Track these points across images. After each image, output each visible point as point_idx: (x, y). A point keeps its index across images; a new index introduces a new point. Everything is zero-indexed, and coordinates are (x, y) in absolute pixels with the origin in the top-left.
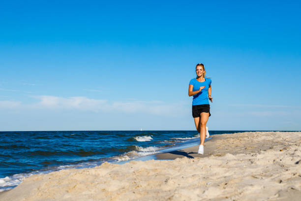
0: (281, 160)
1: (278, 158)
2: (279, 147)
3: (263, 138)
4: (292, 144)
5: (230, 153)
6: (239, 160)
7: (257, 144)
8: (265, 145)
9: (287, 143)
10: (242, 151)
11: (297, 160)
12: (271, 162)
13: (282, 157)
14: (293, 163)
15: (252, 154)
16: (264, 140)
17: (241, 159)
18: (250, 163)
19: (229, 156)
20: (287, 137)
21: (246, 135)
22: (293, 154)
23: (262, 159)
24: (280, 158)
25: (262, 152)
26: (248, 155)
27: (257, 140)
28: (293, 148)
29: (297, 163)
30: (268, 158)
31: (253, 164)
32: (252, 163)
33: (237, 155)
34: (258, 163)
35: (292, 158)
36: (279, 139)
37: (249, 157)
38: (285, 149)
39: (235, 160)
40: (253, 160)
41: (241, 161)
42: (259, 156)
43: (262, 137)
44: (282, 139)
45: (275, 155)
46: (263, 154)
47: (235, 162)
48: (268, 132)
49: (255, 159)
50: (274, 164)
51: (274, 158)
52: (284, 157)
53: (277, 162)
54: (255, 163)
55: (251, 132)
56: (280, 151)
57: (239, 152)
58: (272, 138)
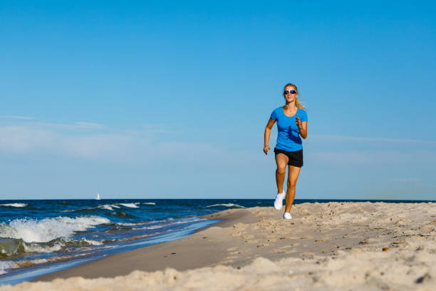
0: (382, 274)
1: (376, 268)
2: (382, 241)
3: (346, 217)
4: (411, 232)
5: (265, 256)
6: (284, 274)
7: (330, 232)
8: (350, 236)
9: (399, 229)
10: (293, 251)
11: (420, 272)
12: (361, 279)
13: (386, 266)
14: (410, 281)
15: (317, 258)
16: (347, 224)
17: (291, 272)
18: (311, 280)
19: (262, 264)
20: (401, 216)
21: (306, 211)
22: (411, 259)
23: (340, 270)
24: (382, 270)
25: (341, 252)
26: (307, 260)
27: (330, 222)
28: (413, 244)
29: (420, 281)
30: (354, 269)
31: (318, 285)
32: (315, 280)
33: (283, 261)
34: (330, 281)
35: (407, 268)
36: (381, 221)
37: (309, 265)
38: (395, 245)
39: (276, 273)
40: (319, 275)
41: (290, 276)
42: (333, 264)
43: (342, 216)
44: (388, 220)
45: (371, 260)
46: (343, 258)
47: (276, 279)
48: (356, 204)
49: (321, 271)
50: (367, 283)
51: (367, 269)
52: (390, 266)
53: (373, 279)
54: (323, 282)
55: (317, 204)
56: (384, 250)
57: (288, 252)
58: (366, 219)
